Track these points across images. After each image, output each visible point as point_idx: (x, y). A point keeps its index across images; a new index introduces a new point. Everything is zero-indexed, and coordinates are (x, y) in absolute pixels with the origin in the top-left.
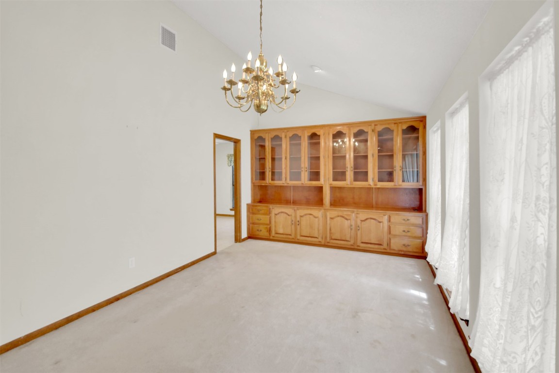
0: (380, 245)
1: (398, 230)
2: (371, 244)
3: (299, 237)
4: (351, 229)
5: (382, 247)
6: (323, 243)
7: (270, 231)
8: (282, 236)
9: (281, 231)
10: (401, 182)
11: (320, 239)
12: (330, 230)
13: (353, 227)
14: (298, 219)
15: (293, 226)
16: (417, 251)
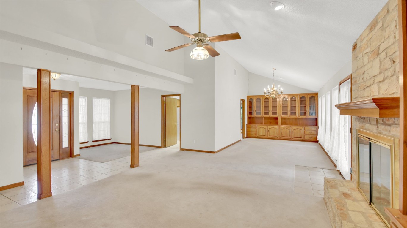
0: (301, 138)
1: (308, 132)
2: (297, 138)
3: (269, 136)
4: (290, 133)
5: (302, 139)
6: (279, 138)
7: (256, 134)
8: (262, 136)
9: (261, 134)
10: (309, 116)
11: (277, 137)
12: (282, 133)
13: (291, 132)
14: (268, 129)
15: (266, 132)
16: (314, 139)
